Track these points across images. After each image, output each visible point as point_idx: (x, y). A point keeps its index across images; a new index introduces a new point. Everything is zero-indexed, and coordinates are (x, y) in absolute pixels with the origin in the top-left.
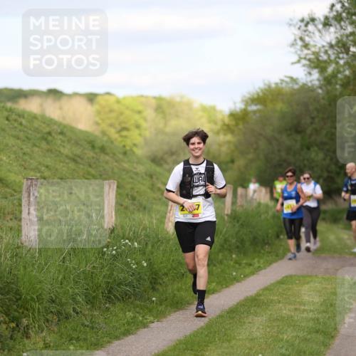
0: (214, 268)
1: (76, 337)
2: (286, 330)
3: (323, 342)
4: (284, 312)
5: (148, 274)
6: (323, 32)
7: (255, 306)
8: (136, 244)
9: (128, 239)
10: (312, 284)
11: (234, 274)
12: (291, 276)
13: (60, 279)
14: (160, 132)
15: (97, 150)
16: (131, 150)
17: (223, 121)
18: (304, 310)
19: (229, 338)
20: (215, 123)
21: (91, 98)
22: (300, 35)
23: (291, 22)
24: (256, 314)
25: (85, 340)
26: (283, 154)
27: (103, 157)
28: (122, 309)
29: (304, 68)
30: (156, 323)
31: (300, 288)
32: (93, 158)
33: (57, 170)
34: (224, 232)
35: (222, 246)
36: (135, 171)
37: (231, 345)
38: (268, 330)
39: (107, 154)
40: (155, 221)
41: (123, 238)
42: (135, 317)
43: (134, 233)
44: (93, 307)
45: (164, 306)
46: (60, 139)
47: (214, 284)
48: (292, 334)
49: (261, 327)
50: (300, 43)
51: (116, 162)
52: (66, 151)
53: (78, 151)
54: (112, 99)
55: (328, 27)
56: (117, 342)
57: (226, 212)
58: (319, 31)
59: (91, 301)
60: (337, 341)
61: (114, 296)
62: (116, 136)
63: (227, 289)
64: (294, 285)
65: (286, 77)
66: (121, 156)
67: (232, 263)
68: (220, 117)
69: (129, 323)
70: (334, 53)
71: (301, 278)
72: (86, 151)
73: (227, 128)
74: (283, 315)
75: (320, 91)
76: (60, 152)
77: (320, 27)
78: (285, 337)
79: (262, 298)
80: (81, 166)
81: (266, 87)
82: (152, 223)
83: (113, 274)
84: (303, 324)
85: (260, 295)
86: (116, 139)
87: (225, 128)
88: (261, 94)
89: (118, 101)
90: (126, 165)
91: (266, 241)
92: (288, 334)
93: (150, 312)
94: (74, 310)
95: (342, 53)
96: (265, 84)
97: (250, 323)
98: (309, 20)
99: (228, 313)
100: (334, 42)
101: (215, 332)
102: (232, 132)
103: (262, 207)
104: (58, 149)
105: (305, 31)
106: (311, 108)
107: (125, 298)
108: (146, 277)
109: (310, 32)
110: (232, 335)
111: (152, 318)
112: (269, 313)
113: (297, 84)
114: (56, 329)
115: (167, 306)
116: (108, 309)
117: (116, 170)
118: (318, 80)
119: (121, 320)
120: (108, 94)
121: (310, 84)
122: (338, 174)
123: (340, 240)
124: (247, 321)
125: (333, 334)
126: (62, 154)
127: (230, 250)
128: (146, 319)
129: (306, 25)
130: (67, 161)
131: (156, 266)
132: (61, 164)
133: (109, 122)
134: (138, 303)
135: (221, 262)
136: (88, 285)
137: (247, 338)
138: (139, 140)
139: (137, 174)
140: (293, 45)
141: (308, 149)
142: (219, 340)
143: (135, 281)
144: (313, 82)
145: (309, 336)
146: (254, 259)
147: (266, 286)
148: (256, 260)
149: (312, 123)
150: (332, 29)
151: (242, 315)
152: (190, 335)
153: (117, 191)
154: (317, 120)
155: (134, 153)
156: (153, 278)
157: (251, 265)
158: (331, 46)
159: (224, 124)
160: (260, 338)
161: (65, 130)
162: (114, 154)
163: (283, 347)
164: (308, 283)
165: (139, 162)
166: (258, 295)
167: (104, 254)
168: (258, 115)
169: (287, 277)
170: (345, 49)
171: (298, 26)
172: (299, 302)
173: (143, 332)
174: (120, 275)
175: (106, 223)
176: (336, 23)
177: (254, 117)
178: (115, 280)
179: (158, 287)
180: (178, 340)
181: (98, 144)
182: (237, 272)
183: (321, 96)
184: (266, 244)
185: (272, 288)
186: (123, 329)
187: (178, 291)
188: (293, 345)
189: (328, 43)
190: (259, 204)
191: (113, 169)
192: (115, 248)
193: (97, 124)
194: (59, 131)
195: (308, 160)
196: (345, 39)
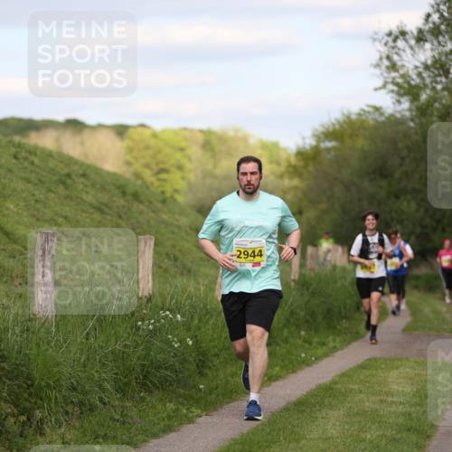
0: (278, 348)
1: (103, 434)
2: (370, 428)
3: (417, 444)
4: (367, 404)
5: (194, 355)
6: (417, 49)
7: (330, 397)
8: (179, 316)
9: (168, 310)
10: (401, 370)
11: (303, 355)
12: (375, 359)
13: (82, 360)
14: (208, 175)
15: (129, 198)
16: (172, 197)
17: (288, 161)
18: (393, 402)
19: (297, 437)
20: (278, 164)
21: (121, 130)
22: (387, 52)
23: (375, 37)
24: (331, 407)
25: (115, 437)
26: (365, 203)
27: (136, 206)
28: (161, 400)
29: (391, 95)
30: (204, 418)
31: (386, 374)
32: (124, 207)
33: (78, 221)
34: (289, 303)
35: (288, 320)
36: (176, 223)
37: (301, 445)
38: (347, 427)
39: (141, 202)
40: (202, 288)
41: (162, 309)
42: (177, 410)
43: (176, 302)
44: (124, 395)
45: (214, 396)
46: (82, 183)
47: (277, 368)
48: (378, 433)
49: (338, 423)
50: (386, 63)
51: (153, 212)
52: (89, 198)
53: (104, 198)
54: (147, 133)
55: (422, 43)
56: (155, 441)
57: (292, 277)
58: (411, 48)
59: (122, 389)
60: (434, 442)
61: (151, 382)
62: (153, 179)
63: (294, 375)
64: (380, 371)
65: (368, 106)
66: (159, 205)
67: (300, 342)
68: (283, 156)
69: (169, 417)
70: (429, 76)
71: (388, 362)
72: (115, 199)
73: (294, 171)
74: (366, 409)
75: (412, 124)
76: (82, 199)
77: (413, 42)
78: (369, 436)
79: (339, 386)
80: (109, 218)
81: (345, 118)
82: (199, 290)
83: (149, 355)
84: (391, 421)
85: (336, 383)
86: (152, 184)
87: (291, 169)
88: (337, 127)
89: (155, 135)
90: (165, 217)
91: (343, 314)
92: (372, 432)
93: (197, 403)
94: (101, 399)
95: (440, 75)
96: (344, 114)
97: (323, 418)
98: (398, 34)
99: (295, 405)
100: (429, 62)
101: (279, 430)
102: (300, 175)
103: (337, 270)
104: (79, 195)
105: (393, 48)
106: (400, 145)
107: (164, 385)
108: (191, 359)
109: (399, 49)
110: (302, 433)
111: (199, 411)
112: (348, 405)
113: (382, 114)
114: (77, 424)
115: (218, 396)
116: (143, 399)
117: (152, 222)
118: (410, 110)
119: (159, 413)
120: (143, 126)
121: (398, 116)
122: (435, 229)
123: (436, 312)
124: (320, 416)
125: (428, 434)
126: (85, 202)
127: (297, 326)
128: (192, 412)
129: (395, 41)
130: (91, 211)
131: (204, 345)
132: (84, 215)
133: (143, 161)
134: (182, 391)
135: (286, 341)
136: (118, 368)
137: (320, 438)
138: (181, 185)
139: (179, 227)
140: (377, 66)
141: (397, 197)
142: (285, 439)
143: (177, 364)
144: (404, 113)
145: (399, 436)
146: (328, 337)
147: (343, 371)
148: (331, 338)
149: (401, 165)
150: (428, 46)
151: (314, 409)
152: (248, 433)
153: (154, 250)
154: (407, 161)
155: (175, 200)
156: (200, 360)
157: (324, 344)
158: (427, 67)
159: (290, 165)
160: (337, 438)
161: (88, 172)
162: (150, 202)
163: (366, 449)
164: (397, 368)
165: (182, 212)
166: (334, 382)
167: (138, 328)
168: (333, 153)
169: (370, 360)
170: (443, 71)
171: (384, 41)
172: (385, 392)
173: (187, 429)
174: (158, 356)
175: (141, 289)
176: (432, 38)
177: (329, 157)
178: (152, 363)
179: (207, 371)
180: (232, 439)
181: (130, 189)
182: (306, 354)
183: (413, 131)
184: (343, 318)
185: (352, 373)
186: (162, 424)
187: (232, 377)
188: (378, 447)
189: (423, 64)
190: (335, 267)
191: (148, 221)
192: (153, 321)
193: (128, 164)
194: (81, 172)
195: (396, 212)
196: (443, 58)
